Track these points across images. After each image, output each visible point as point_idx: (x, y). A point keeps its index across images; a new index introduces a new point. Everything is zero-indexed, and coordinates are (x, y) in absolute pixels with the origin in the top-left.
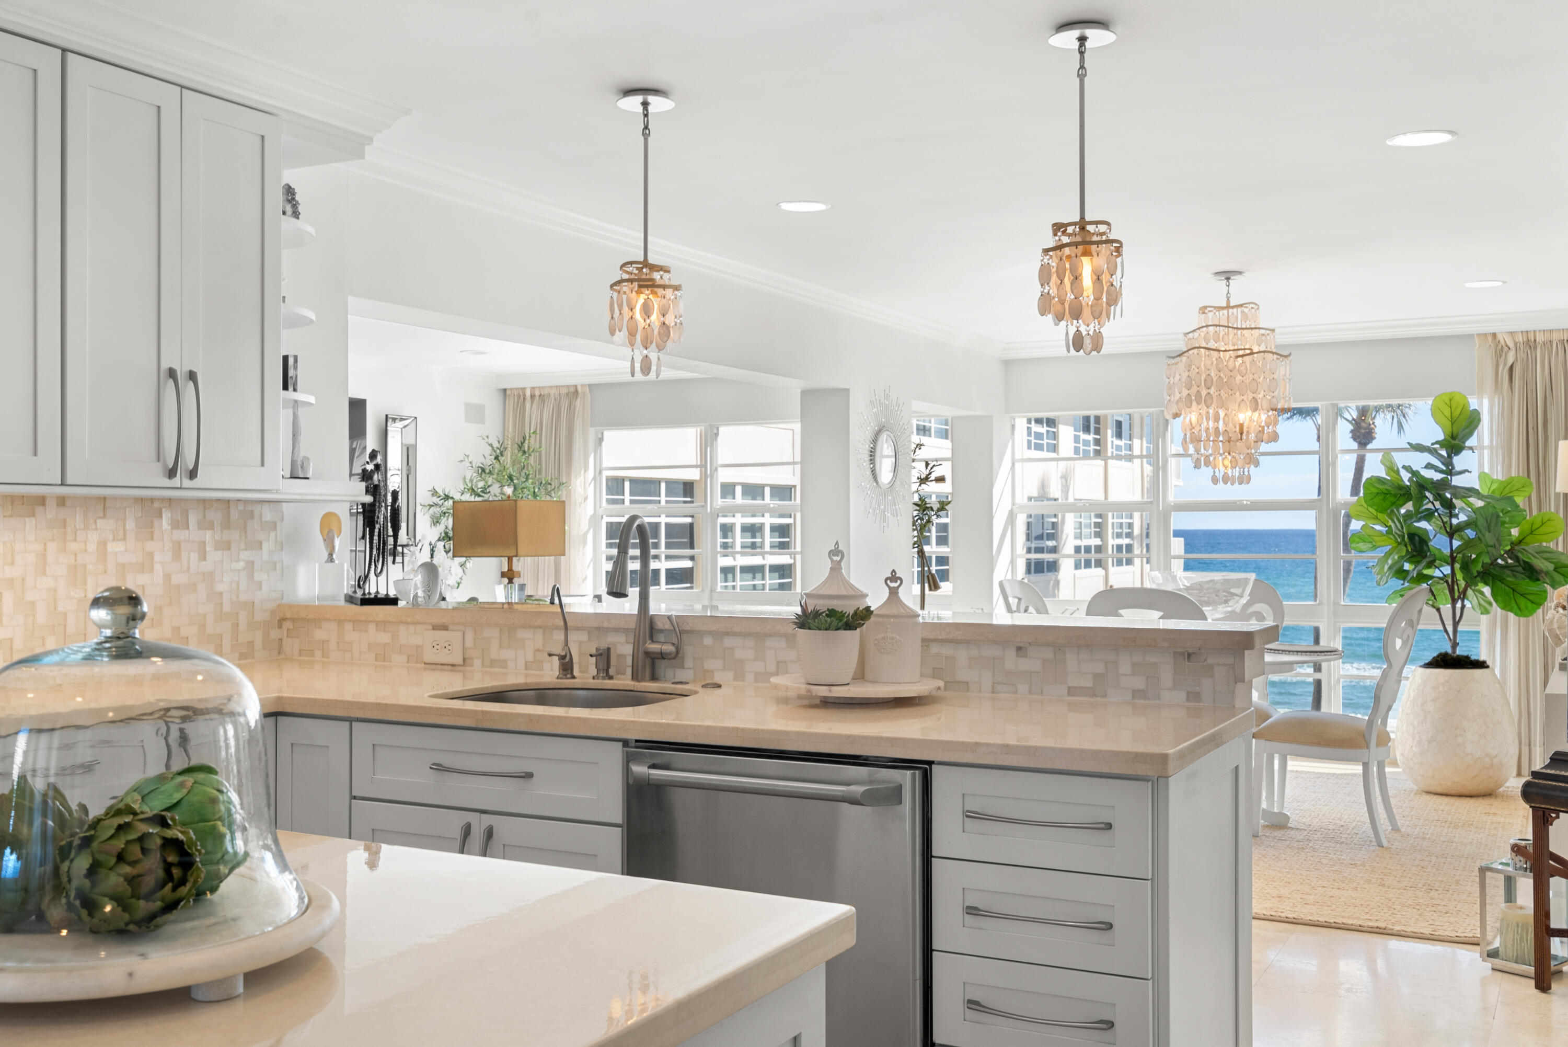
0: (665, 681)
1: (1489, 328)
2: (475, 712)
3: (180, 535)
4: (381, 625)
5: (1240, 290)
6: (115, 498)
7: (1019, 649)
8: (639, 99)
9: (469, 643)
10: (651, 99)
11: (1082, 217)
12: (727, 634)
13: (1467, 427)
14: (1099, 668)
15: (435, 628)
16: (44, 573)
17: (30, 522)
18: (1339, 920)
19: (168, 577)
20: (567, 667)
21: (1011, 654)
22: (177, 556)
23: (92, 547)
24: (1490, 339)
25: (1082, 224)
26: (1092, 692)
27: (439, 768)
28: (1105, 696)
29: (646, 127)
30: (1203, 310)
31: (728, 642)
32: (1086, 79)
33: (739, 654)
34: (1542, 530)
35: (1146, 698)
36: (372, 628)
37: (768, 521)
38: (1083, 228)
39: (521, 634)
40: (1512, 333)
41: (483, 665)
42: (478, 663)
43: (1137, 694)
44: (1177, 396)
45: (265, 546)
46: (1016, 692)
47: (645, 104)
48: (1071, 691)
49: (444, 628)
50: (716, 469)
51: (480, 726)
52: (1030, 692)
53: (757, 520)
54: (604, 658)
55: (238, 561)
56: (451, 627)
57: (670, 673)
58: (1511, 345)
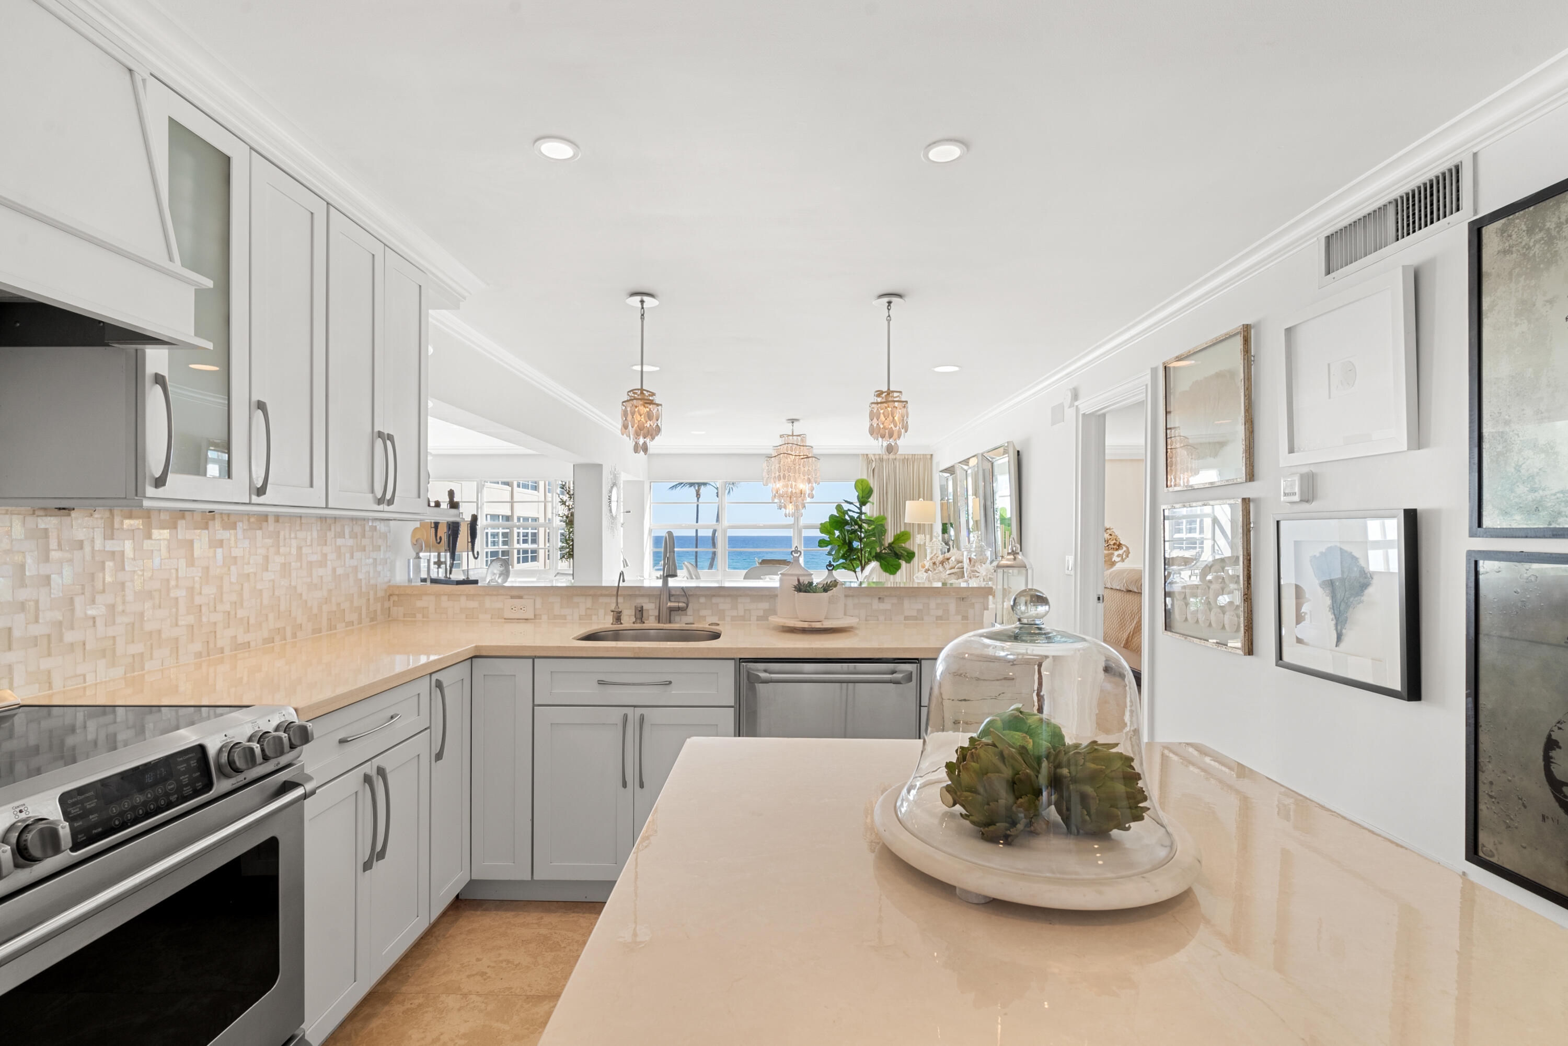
0: (676, 623)
1: (865, 452)
2: (633, 648)
3: (340, 541)
4: (469, 597)
6: (308, 516)
7: (880, 598)
8: (638, 298)
9: (538, 605)
10: (646, 298)
11: (889, 389)
12: (714, 596)
14: (920, 606)
15: (512, 597)
16: (267, 570)
17: (259, 533)
19: (334, 570)
20: (618, 618)
21: (876, 601)
22: (339, 557)
23: (294, 551)
24: (865, 456)
26: (916, 618)
27: (601, 683)
28: (923, 620)
29: (643, 315)
30: (781, 436)
31: (715, 600)
33: (721, 607)
34: (903, 538)
35: (942, 620)
36: (463, 599)
38: (888, 394)
39: (576, 599)
40: (874, 455)
41: (549, 619)
42: (545, 617)
43: (939, 618)
45: (382, 548)
46: (878, 620)
47: (642, 302)
48: (906, 618)
49: (520, 597)
51: (636, 656)
52: (885, 620)
54: (640, 613)
55: (369, 558)
56: (525, 597)
57: (677, 618)
58: (874, 460)
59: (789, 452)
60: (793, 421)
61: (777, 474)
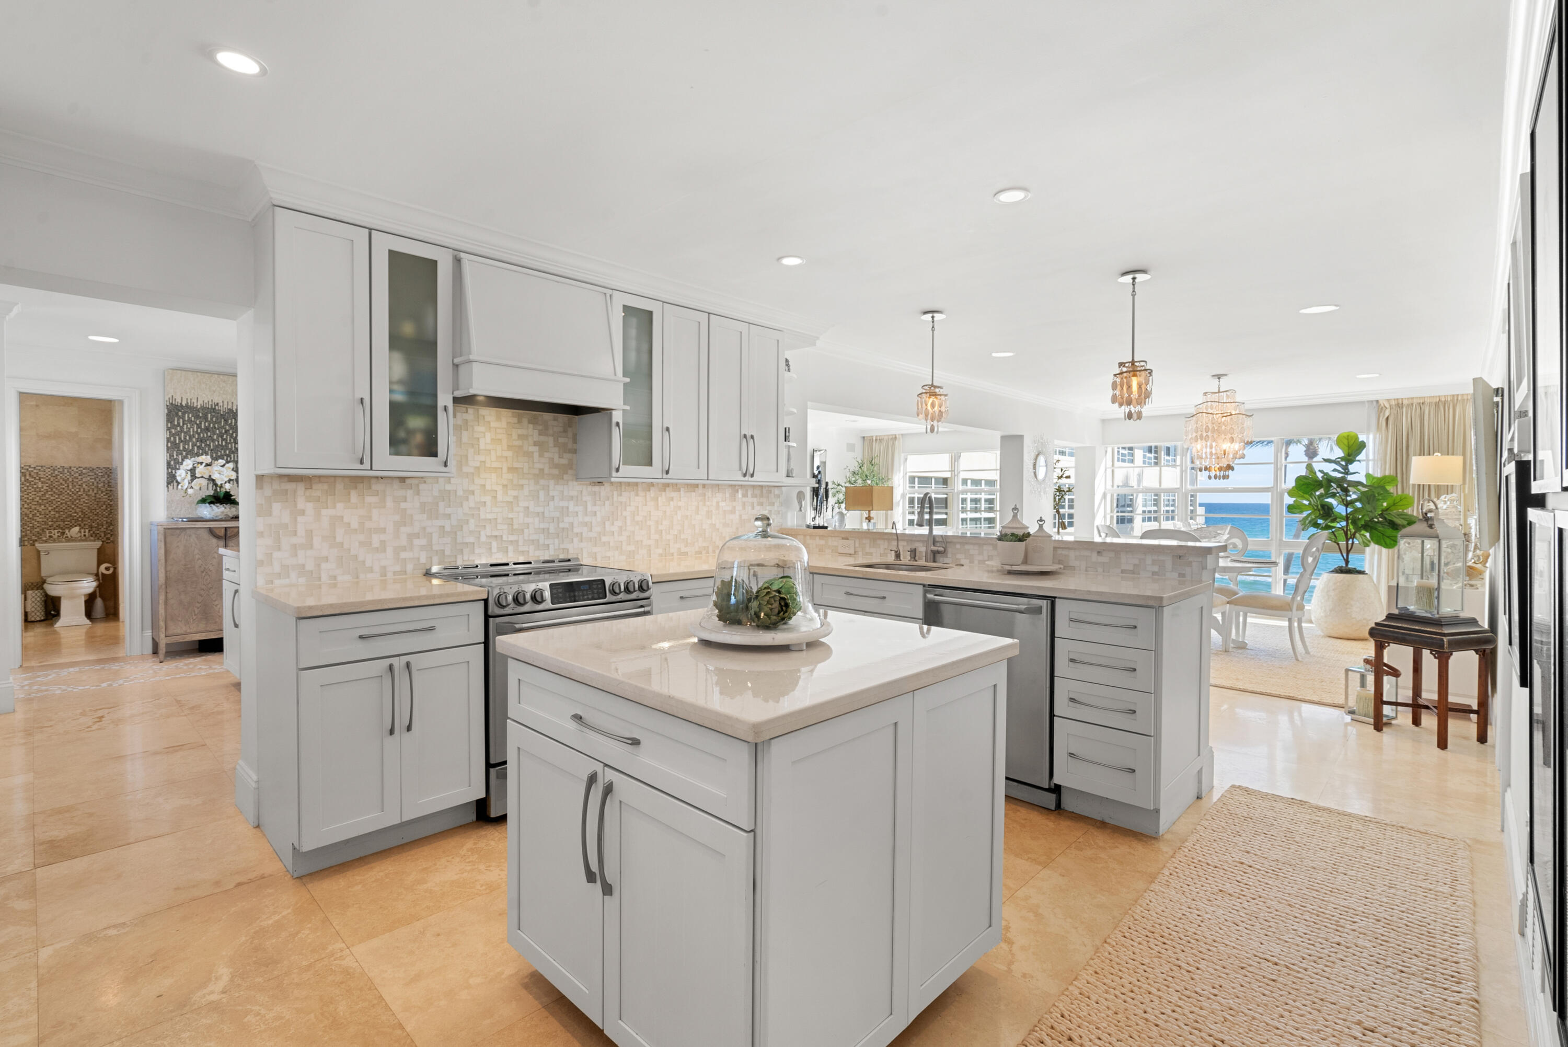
0: (940, 563)
2: (862, 571)
3: (745, 499)
4: (821, 537)
5: (1225, 384)
6: (722, 485)
7: (1099, 552)
8: (930, 315)
9: (857, 545)
10: (935, 315)
11: (1133, 359)
12: (966, 543)
13: (1357, 450)
14: (1136, 562)
15: (843, 539)
16: (698, 514)
17: (693, 494)
18: (1268, 691)
19: (740, 516)
20: (898, 556)
21: (1095, 555)
22: (744, 508)
23: (714, 504)
25: (1133, 362)
26: (1133, 572)
27: (848, 594)
28: (1139, 574)
29: (933, 327)
30: (1205, 394)
31: (967, 547)
32: (1136, 296)
33: (972, 552)
34: (1401, 503)
35: (1158, 575)
36: (817, 538)
37: (983, 496)
38: (1133, 364)
39: (879, 542)
40: (1388, 400)
41: (863, 555)
42: (860, 553)
43: (1154, 573)
44: (1190, 436)
45: (776, 504)
46: (1097, 571)
47: (933, 317)
48: (1123, 571)
49: (847, 539)
50: (959, 473)
51: (865, 577)
52: (1104, 571)
53: (978, 496)
54: (913, 553)
55: (766, 510)
56: (850, 538)
57: (941, 559)
58: (1387, 406)
59: (1210, 411)
60: (1219, 377)
61: (1194, 435)
